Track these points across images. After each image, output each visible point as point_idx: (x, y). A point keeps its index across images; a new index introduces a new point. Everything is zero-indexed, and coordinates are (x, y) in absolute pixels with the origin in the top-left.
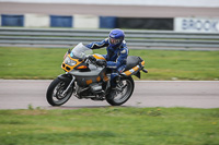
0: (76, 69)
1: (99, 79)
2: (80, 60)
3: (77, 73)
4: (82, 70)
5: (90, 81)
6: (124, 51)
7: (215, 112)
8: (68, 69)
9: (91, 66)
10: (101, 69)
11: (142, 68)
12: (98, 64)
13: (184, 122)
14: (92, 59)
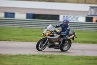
0: (48, 35)
1: (58, 40)
2: (50, 32)
3: (49, 37)
4: (51, 36)
5: (54, 41)
6: (68, 28)
7: (77, 57)
8: (45, 35)
9: (55, 34)
10: (59, 36)
11: (75, 36)
12: (58, 34)
13: (64, 61)
14: (55, 31)
